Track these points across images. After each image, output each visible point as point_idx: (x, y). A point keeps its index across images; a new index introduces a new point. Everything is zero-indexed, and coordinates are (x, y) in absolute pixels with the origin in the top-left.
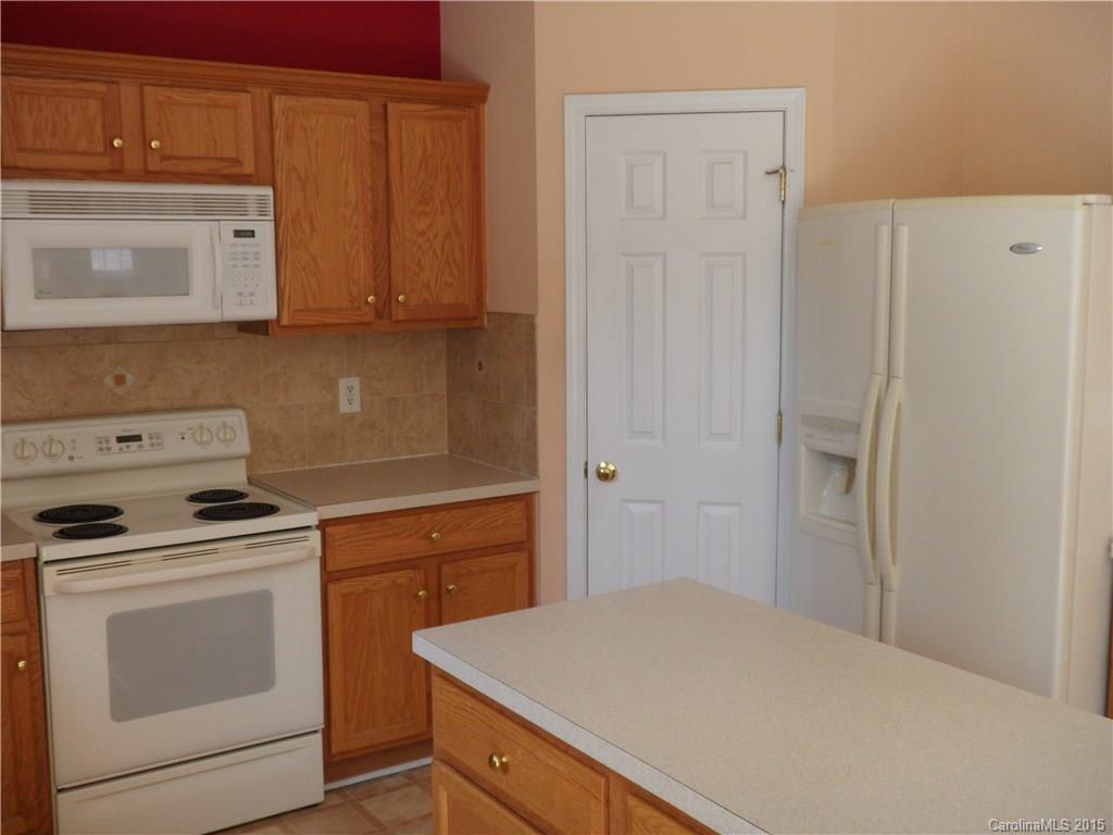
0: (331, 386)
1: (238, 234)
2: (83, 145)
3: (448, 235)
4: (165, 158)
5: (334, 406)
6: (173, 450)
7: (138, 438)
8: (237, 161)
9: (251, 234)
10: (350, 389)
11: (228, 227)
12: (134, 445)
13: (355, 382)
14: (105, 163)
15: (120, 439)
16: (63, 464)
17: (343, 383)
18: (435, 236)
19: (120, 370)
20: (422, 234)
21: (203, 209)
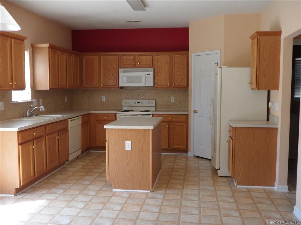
0: (170, 98)
1: (148, 75)
2: (130, 64)
3: (182, 75)
4: (140, 65)
5: (170, 101)
6: (144, 104)
7: (140, 102)
8: (150, 65)
9: (149, 75)
10: (173, 98)
11: (147, 74)
12: (139, 103)
13: (174, 97)
14: (133, 66)
15: (137, 102)
16: (130, 105)
17: (172, 97)
18: (180, 75)
19: (139, 93)
20: (178, 74)
21: (144, 71)
